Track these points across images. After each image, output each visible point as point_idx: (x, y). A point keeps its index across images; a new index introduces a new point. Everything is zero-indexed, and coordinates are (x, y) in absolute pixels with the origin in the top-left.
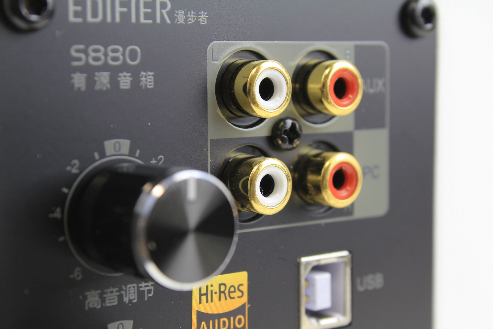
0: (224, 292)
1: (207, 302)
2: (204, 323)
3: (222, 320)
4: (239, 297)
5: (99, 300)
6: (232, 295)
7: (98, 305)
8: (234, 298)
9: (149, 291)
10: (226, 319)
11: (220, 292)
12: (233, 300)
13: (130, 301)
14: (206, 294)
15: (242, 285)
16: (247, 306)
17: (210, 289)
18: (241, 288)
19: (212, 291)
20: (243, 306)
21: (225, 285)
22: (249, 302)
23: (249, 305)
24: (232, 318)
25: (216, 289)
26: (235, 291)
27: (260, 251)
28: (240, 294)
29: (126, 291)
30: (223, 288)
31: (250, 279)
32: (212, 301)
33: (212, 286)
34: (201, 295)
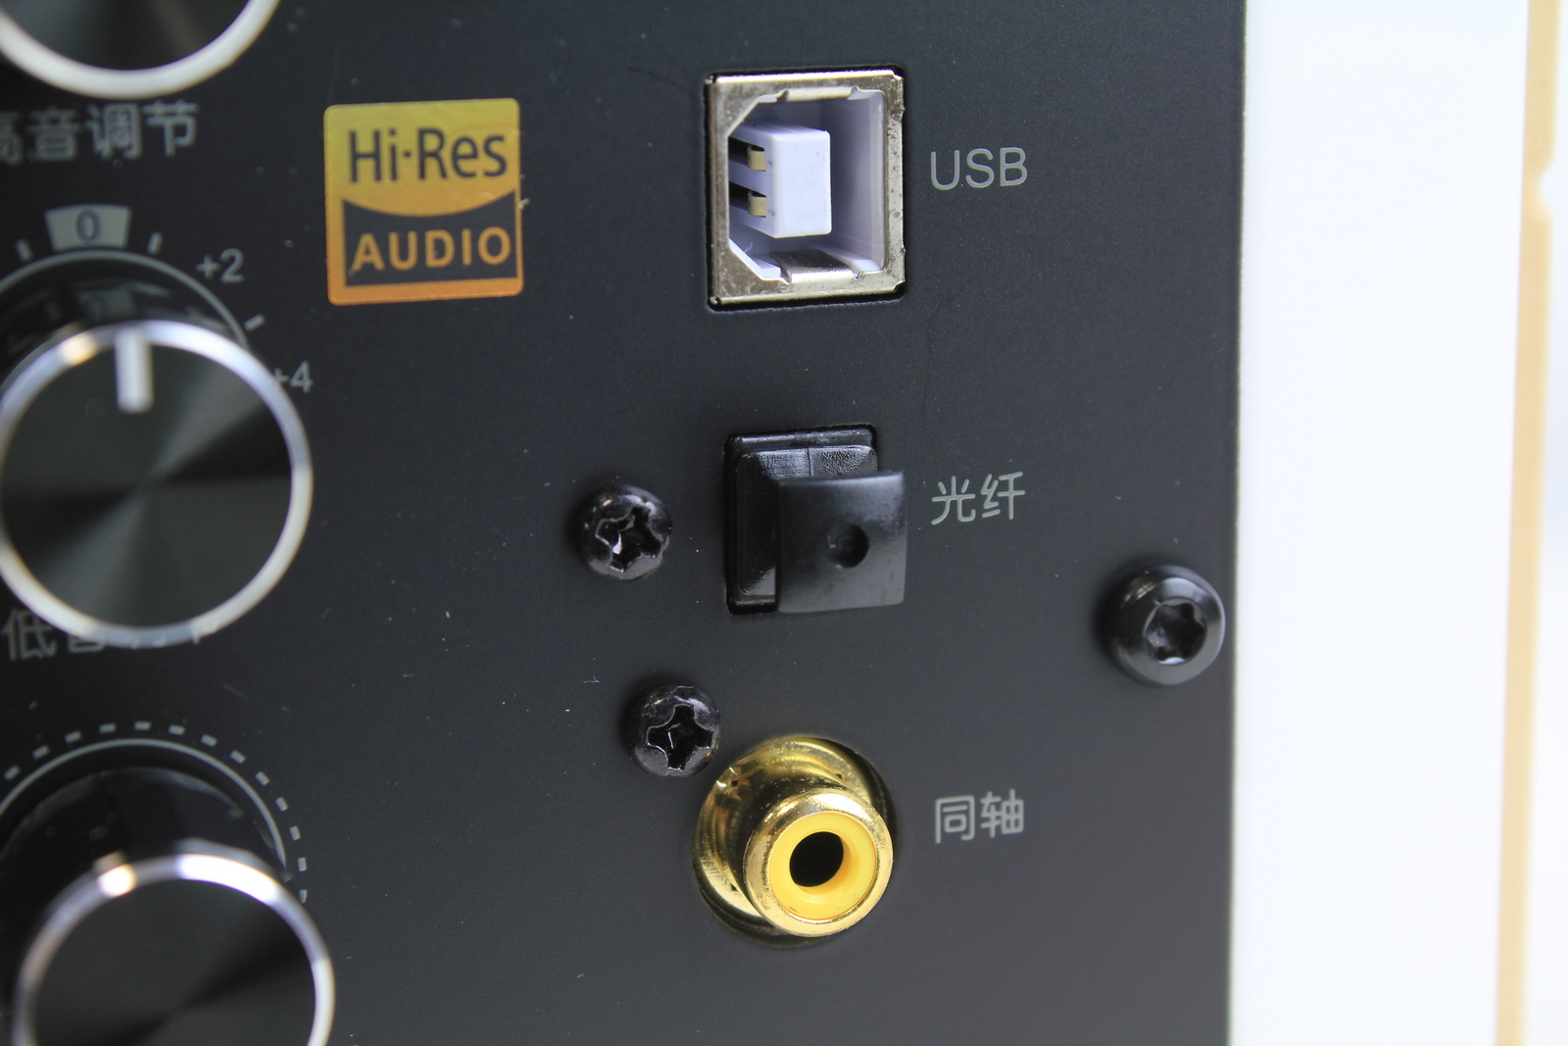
0: (435, 155)
1: (378, 176)
2: (367, 240)
3: (431, 236)
4: (488, 174)
5: (16, 141)
6: (466, 166)
7: (11, 153)
8: (471, 175)
9: (180, 131)
10: (445, 236)
11: (424, 155)
12: (469, 182)
13: (118, 153)
14: (376, 155)
15: (500, 139)
16: (520, 205)
17: (386, 142)
18: (495, 147)
19: (393, 150)
20: (508, 200)
21: (439, 134)
22: (526, 188)
23: (526, 201)
24: (466, 235)
25: (407, 141)
26: (474, 156)
27: (563, 43)
28: (494, 166)
29: (101, 122)
30: (431, 143)
31: (526, 124)
32: (394, 176)
33: (393, 132)
34: (356, 156)
